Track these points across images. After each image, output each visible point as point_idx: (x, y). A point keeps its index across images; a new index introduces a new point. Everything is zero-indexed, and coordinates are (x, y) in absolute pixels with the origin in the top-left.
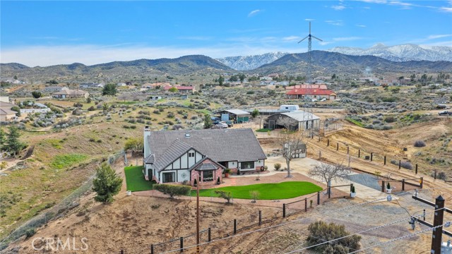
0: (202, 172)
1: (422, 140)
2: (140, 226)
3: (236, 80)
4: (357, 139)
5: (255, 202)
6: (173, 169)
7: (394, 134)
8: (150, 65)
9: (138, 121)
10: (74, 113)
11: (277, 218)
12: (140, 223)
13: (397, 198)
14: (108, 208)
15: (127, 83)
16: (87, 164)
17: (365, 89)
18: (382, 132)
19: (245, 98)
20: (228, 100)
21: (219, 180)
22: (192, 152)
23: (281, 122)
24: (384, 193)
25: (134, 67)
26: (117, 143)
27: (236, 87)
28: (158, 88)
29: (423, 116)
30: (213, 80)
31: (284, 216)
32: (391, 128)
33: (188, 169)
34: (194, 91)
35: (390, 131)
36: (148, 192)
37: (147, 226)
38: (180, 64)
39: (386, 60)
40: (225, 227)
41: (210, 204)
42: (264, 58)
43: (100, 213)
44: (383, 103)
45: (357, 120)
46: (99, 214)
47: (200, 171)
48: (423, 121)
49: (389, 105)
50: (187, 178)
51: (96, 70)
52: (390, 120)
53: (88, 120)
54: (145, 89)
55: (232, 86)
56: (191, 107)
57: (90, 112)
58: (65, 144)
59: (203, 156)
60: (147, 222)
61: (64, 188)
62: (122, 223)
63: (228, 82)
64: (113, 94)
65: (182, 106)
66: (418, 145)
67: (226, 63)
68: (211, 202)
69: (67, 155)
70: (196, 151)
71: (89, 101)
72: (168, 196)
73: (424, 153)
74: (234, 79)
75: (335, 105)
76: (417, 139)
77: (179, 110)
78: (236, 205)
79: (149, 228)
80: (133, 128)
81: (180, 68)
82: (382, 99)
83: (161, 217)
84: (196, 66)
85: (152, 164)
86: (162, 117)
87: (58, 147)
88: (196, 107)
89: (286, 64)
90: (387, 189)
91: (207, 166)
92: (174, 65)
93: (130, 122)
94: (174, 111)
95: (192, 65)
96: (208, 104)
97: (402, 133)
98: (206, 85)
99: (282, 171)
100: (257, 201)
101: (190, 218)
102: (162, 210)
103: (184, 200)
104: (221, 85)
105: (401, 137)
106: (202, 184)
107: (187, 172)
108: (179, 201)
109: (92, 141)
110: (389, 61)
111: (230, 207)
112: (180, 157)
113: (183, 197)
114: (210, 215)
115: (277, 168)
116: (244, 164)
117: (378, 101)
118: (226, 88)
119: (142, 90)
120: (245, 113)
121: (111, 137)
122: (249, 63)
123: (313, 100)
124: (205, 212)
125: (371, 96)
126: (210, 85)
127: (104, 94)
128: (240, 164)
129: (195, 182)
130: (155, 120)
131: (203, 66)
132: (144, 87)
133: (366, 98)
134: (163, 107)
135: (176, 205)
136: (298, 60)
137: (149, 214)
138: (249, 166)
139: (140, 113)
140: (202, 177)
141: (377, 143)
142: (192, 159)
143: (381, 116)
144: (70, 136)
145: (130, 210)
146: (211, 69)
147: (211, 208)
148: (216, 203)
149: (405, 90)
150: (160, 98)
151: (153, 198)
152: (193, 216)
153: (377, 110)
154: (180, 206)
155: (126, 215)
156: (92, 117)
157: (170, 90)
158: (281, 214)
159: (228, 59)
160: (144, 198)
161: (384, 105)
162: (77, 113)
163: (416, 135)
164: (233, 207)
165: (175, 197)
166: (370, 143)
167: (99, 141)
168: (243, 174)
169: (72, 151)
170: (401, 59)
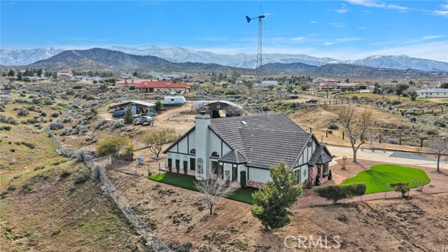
0: (322, 166)
3: (33, 75)
5: (421, 190)
6: (298, 166)
29: (298, 104)
33: (307, 163)
47: (319, 164)
50: (307, 176)
52: (266, 109)
59: (316, 144)
66: (333, 127)
85: (245, 164)
89: (66, 61)
91: (325, 158)
103: (356, 203)
107: (306, 169)
114: (415, 215)
135: (358, 211)
136: (79, 57)
140: (322, 172)
142: (310, 150)
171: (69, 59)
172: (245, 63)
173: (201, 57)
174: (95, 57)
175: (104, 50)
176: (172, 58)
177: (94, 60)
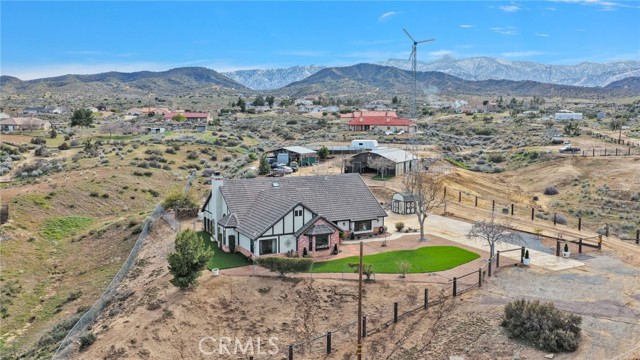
0: (314, 238)
1: (552, 186)
2: (253, 319)
3: (262, 105)
4: (473, 185)
5: (404, 277)
6: (273, 235)
7: (511, 179)
8: (124, 81)
9: (152, 165)
10: (38, 153)
11: (446, 298)
12: (251, 316)
13: (582, 264)
14: (194, 296)
15: (100, 108)
16: (105, 231)
17: (444, 117)
18: (495, 176)
19: (286, 129)
20: (263, 133)
21: (336, 248)
22: (299, 208)
23: (372, 164)
24: (561, 258)
25: (99, 83)
26: (133, 198)
27: (266, 114)
28: (151, 115)
29: (542, 154)
30: (229, 105)
31: (455, 294)
32: (504, 170)
33: (293, 233)
34: (210, 119)
35: (503, 173)
36: (240, 269)
37: (263, 319)
38: (170, 80)
39: (457, 79)
40: (377, 315)
41: (343, 283)
42: (290, 73)
43: (185, 303)
44: (477, 136)
45: (458, 160)
46: (184, 306)
47: (311, 236)
48: (543, 160)
49: (485, 140)
50: (293, 247)
51: (39, 87)
52: (498, 160)
53: (69, 163)
54: (131, 117)
55: (260, 112)
56: (217, 143)
57: (63, 151)
58: (54, 200)
59: (313, 214)
60: (260, 313)
61: (82, 269)
62: (224, 316)
63: (253, 107)
64: (87, 125)
65: (205, 143)
66: (549, 192)
67: (237, 79)
68: (344, 280)
69: (61, 218)
70: (304, 207)
71: (53, 135)
72: (276, 274)
73: (563, 203)
74: (258, 103)
75: (420, 139)
76: (545, 185)
77: (203, 147)
78: (381, 283)
79: (267, 321)
80: (148, 175)
81: (171, 86)
82: (474, 131)
83: (279, 306)
84: (195, 83)
85: (234, 228)
86: (179, 159)
87: (45, 206)
88: (224, 144)
89: (323, 82)
90: (564, 252)
91: (320, 229)
92: (161, 82)
93: (139, 166)
94: (195, 148)
95: (188, 81)
96: (241, 139)
97: (521, 177)
98: (222, 111)
99: (407, 232)
100: (406, 275)
101: (322, 304)
102: (276, 294)
103: (302, 279)
104: (243, 111)
105: (522, 182)
106: (315, 256)
107: (292, 239)
108: (296, 281)
109: (94, 195)
110: (460, 80)
111: (373, 285)
112: (283, 218)
113: (300, 275)
114: (350, 299)
115: (400, 228)
116: (358, 225)
117: (467, 134)
118: (251, 115)
119: (128, 118)
120: (310, 151)
121: (120, 189)
122: (270, 80)
123: (388, 133)
124: (341, 295)
125: (458, 127)
126: (227, 111)
127: (74, 124)
128: (353, 225)
129: (305, 253)
130: (173, 163)
131: (204, 83)
132: (130, 114)
133: (452, 130)
134: (177, 143)
135: (293, 286)
136: (340, 77)
137: (259, 301)
138: (365, 228)
139: (147, 152)
140: (314, 245)
141: (497, 190)
142: (299, 219)
143: (483, 155)
144: (59, 189)
145: (228, 297)
146: (218, 87)
147: (347, 288)
148: (351, 280)
149: (498, 118)
150: (162, 130)
151: (253, 278)
152: (326, 302)
153: (473, 145)
154: (300, 287)
155: (225, 304)
156: (75, 160)
157: (173, 119)
158: (448, 292)
159: (239, 73)
160: (241, 278)
161: (480, 139)
162: (43, 153)
163: (541, 180)
164: (378, 286)
165: (287, 275)
166: (490, 191)
167: (105, 196)
168: (359, 238)
169: (68, 211)
170: (475, 77)
171: (328, 79)
172: (590, 78)
173: (517, 70)
174: (360, 76)
175: (373, 65)
176: (472, 73)
177: (359, 80)
